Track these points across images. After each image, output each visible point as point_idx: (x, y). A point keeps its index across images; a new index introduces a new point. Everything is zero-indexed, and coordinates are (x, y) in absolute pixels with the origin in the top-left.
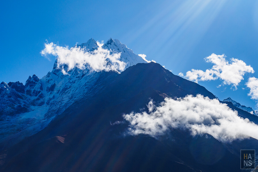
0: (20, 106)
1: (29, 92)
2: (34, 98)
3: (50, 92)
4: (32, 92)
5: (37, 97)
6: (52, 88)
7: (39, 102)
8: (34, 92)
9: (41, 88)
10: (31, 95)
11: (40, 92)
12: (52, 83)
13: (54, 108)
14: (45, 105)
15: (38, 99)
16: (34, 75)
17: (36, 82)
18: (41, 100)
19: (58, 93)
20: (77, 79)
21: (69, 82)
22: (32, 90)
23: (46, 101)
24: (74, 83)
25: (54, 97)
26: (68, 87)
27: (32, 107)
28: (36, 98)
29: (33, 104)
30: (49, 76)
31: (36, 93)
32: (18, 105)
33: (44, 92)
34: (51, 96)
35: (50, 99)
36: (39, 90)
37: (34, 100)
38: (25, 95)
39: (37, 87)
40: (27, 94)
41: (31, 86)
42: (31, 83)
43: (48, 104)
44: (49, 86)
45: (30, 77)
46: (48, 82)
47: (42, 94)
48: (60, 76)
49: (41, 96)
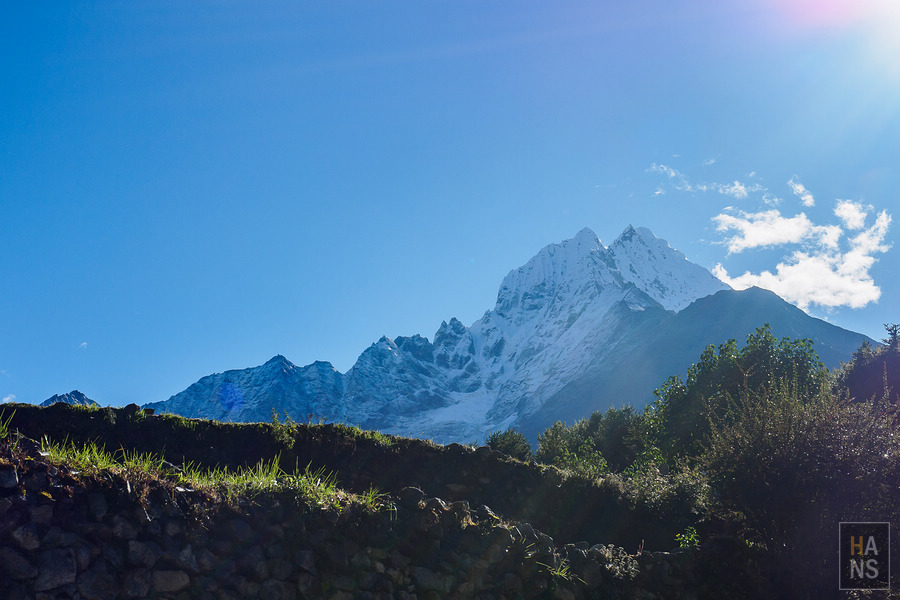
0: (426, 393)
1: (443, 360)
2: (454, 373)
3: (492, 359)
4: (451, 358)
5: (463, 370)
6: (497, 350)
7: (469, 381)
8: (454, 360)
9: (472, 350)
10: (447, 367)
11: (468, 358)
12: (495, 337)
13: (510, 397)
14: (483, 389)
15: (465, 376)
16: (454, 319)
17: (458, 336)
18: (473, 378)
19: (511, 360)
20: (557, 326)
21: (537, 334)
22: (451, 354)
23: (484, 381)
24: (550, 335)
25: (502, 369)
26: (536, 347)
27: (455, 395)
28: (460, 372)
29: (454, 386)
30: (488, 321)
31: (460, 362)
32: (423, 390)
33: (479, 358)
34: (497, 369)
35: (494, 376)
36: (466, 354)
37: (456, 379)
38: (434, 365)
39: (461, 347)
40: (440, 364)
41: (447, 344)
42: (447, 338)
43: (489, 386)
44: (491, 343)
45: (444, 325)
46: (487, 334)
47: (474, 364)
48: (514, 320)
49: (473, 369)
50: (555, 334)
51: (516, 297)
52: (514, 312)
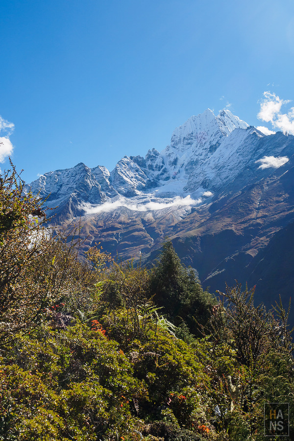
0: (150, 180)
1: (151, 167)
2: (156, 173)
3: (173, 167)
6: (175, 162)
7: (164, 176)
8: (156, 167)
9: (163, 162)
10: (153, 170)
11: (162, 166)
12: (174, 157)
13: (196, 180)
14: (171, 179)
15: (162, 174)
16: (154, 149)
17: (156, 156)
18: (166, 175)
19: (182, 167)
20: (204, 151)
21: (195, 155)
22: (154, 165)
23: (172, 176)
25: (179, 171)
26: (195, 160)
27: (161, 182)
28: (160, 172)
30: (168, 150)
31: (159, 168)
33: (167, 166)
34: (176, 171)
35: (176, 174)
36: (161, 164)
37: (158, 175)
38: (148, 169)
39: (158, 161)
40: (150, 169)
41: (152, 160)
42: (151, 157)
43: (174, 178)
44: (172, 160)
45: (150, 151)
46: (169, 155)
47: (165, 169)
48: (180, 149)
49: (165, 171)
50: (204, 154)
51: (180, 139)
52: (180, 146)
